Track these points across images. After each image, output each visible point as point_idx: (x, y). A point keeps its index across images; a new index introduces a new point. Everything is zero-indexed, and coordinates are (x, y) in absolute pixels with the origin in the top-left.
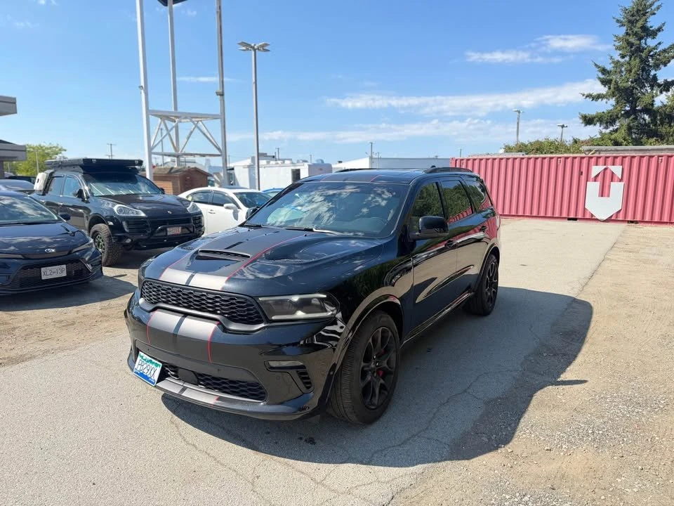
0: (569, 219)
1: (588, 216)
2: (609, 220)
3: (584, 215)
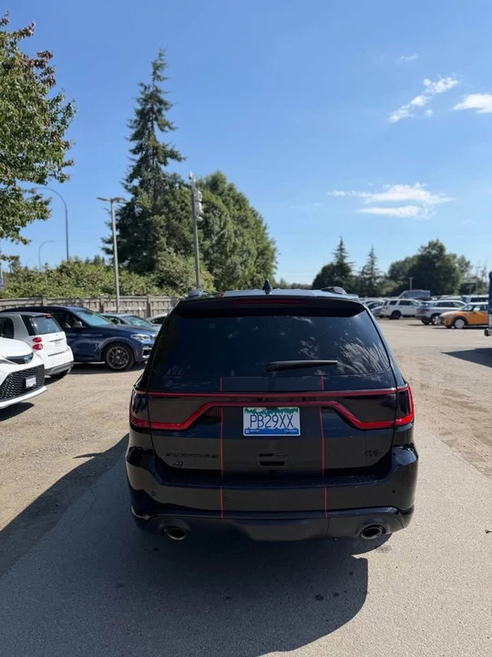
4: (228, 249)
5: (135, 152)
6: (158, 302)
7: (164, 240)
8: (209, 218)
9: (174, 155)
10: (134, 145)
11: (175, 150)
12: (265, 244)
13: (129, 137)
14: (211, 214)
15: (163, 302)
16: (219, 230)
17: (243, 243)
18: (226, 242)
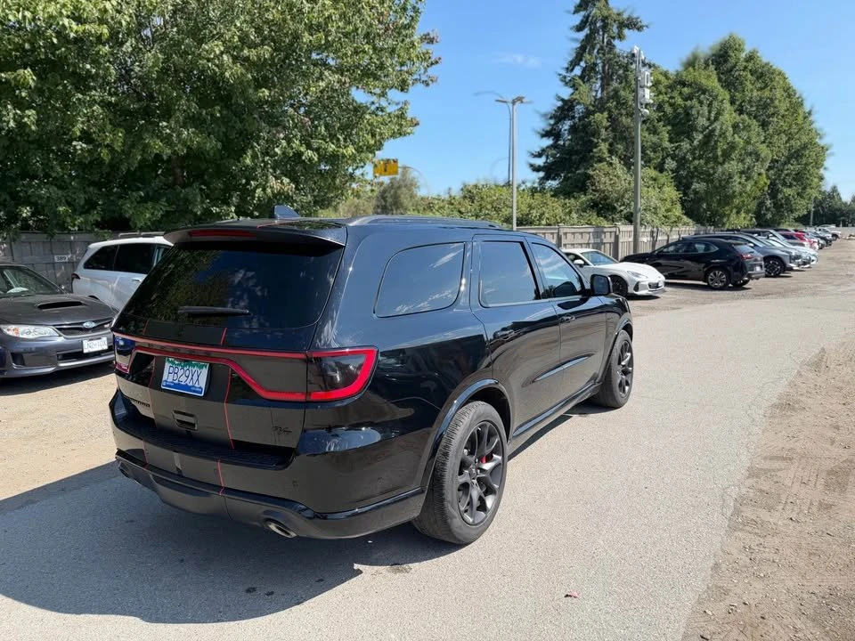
4: (719, 153)
5: (579, 28)
6: (573, 233)
7: (604, 147)
8: (692, 107)
9: (633, 24)
10: (577, 19)
11: (635, 16)
12: (805, 139)
13: (573, 9)
14: (695, 102)
15: (582, 233)
16: (707, 124)
17: (748, 142)
18: (716, 142)
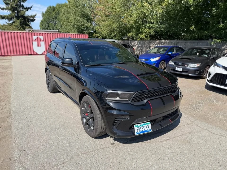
0: (29, 55)
1: (35, 54)
2: (42, 54)
3: (34, 53)
